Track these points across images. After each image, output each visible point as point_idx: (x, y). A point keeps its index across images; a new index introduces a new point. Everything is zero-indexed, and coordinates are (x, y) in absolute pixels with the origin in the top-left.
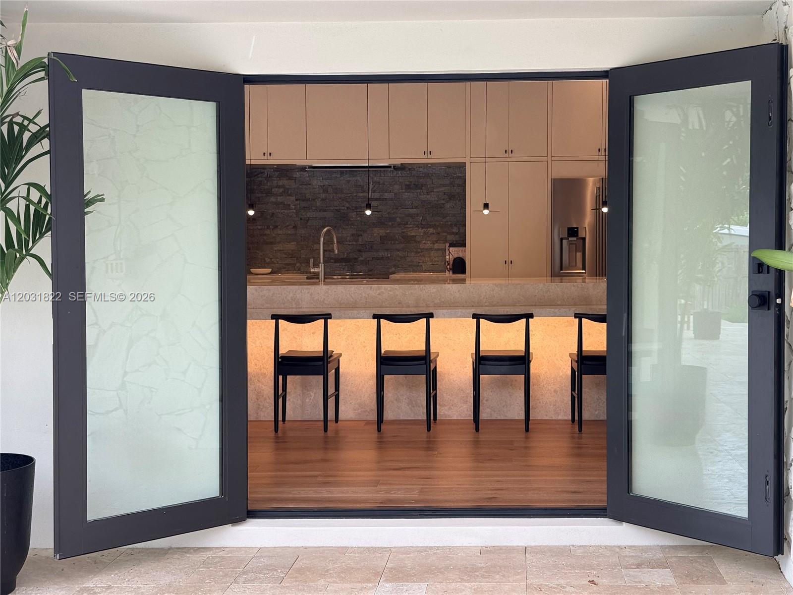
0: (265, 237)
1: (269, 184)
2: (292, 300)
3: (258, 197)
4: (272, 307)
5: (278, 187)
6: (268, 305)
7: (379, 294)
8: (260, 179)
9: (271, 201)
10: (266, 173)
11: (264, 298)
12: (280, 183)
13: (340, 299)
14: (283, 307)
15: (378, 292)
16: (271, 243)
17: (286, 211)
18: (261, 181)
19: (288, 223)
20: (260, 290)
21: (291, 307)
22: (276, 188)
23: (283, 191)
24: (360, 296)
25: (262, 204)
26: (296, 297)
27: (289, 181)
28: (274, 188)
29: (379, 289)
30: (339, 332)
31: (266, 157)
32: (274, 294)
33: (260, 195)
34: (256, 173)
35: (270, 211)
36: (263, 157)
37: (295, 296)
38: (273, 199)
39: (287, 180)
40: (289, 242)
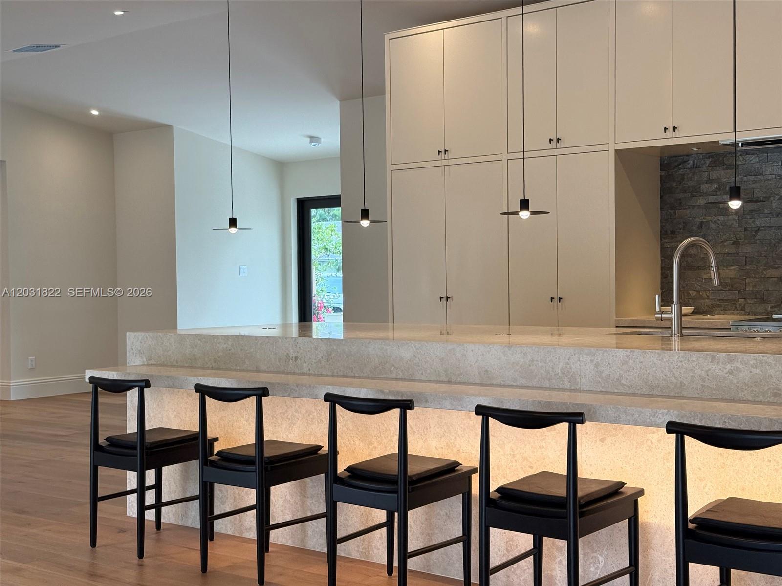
0: (689, 259)
1: (696, 178)
2: (563, 373)
3: (680, 199)
4: (530, 384)
5: (710, 181)
6: (523, 382)
7: (731, 372)
8: (681, 172)
9: (698, 204)
10: (692, 162)
11: (517, 367)
12: (714, 175)
13: (651, 378)
14: (548, 385)
15: (729, 367)
16: (699, 268)
17: (722, 218)
18: (684, 175)
19: (724, 237)
20: (511, 352)
21: (561, 387)
22: (706, 183)
23: (716, 188)
24: (691, 374)
25: (684, 209)
26: (571, 368)
27: (727, 171)
28: (703, 183)
29: (731, 361)
30: (649, 443)
31: (668, 134)
32: (532, 360)
33: (682, 196)
34: (676, 164)
35: (697, 220)
36: (664, 135)
37: (568, 366)
38: (702, 201)
39: (724, 169)
40: (727, 266)
